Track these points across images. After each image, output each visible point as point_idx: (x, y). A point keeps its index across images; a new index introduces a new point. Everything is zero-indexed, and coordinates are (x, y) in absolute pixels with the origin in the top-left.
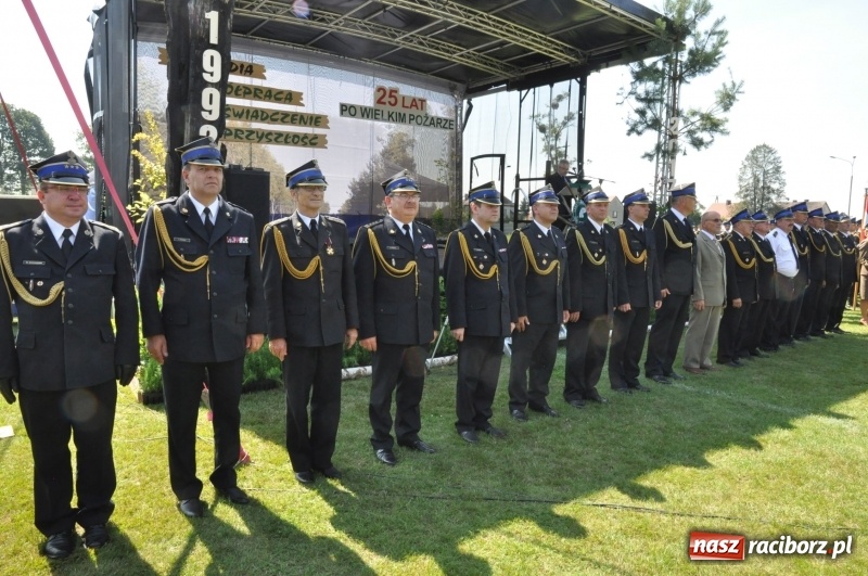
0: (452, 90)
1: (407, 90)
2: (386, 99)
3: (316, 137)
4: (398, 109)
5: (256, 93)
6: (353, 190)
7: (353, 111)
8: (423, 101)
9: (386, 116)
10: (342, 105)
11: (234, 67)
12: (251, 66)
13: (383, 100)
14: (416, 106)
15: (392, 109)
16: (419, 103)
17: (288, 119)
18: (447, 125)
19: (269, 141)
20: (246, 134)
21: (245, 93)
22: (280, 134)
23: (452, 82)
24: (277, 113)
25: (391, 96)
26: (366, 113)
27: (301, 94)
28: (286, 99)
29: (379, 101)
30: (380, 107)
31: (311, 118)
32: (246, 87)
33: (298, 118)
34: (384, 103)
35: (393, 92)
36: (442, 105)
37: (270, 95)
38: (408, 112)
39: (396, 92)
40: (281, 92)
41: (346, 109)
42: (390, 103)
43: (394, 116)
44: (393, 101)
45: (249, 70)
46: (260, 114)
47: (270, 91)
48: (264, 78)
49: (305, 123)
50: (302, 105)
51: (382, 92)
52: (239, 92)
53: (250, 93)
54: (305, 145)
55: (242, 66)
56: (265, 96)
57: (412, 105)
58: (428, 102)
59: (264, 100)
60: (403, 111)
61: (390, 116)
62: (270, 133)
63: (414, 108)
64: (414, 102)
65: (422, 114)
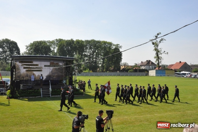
1: (55, 62)
3: (40, 70)
4: (54, 65)
5: (32, 65)
6: (46, 77)
8: (58, 63)
9: (52, 66)
11: (29, 62)
15: (53, 65)
19: (34, 71)
20: (30, 70)
22: (35, 70)
24: (35, 67)
26: (48, 66)
27: (38, 64)
29: (50, 64)
30: (51, 65)
32: (30, 64)
33: (38, 68)
38: (55, 65)
40: (35, 65)
41: (45, 66)
44: (53, 64)
45: (31, 62)
48: (33, 63)
50: (39, 66)
54: (39, 71)
62: (34, 70)
64: (56, 64)
65: (58, 65)
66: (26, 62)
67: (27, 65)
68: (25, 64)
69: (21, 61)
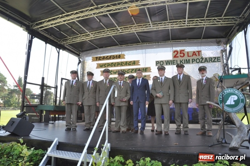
0: (218, 43)
1: (189, 49)
2: (179, 55)
4: (186, 57)
5: (121, 64)
8: (199, 52)
10: (157, 62)
11: (114, 57)
12: (120, 55)
13: (176, 56)
15: (181, 59)
16: (197, 54)
17: (134, 71)
18: (216, 60)
21: (118, 65)
23: (218, 39)
24: (129, 70)
25: (181, 53)
27: (139, 61)
28: (133, 64)
29: (175, 57)
30: (176, 59)
31: (143, 69)
32: (118, 63)
34: (178, 57)
35: (182, 51)
36: (212, 51)
37: (127, 63)
38: (191, 58)
39: (183, 51)
40: (131, 62)
42: (181, 56)
43: (183, 62)
44: (182, 55)
45: (119, 57)
47: (126, 62)
48: (124, 58)
50: (140, 65)
51: (176, 53)
52: (116, 65)
53: (119, 64)
55: (117, 56)
56: (125, 64)
57: (193, 55)
58: (202, 52)
59: (124, 66)
60: (188, 58)
64: (194, 53)
65: (200, 58)
66: (108, 57)
67: (110, 64)
68: (106, 64)
69: (96, 56)
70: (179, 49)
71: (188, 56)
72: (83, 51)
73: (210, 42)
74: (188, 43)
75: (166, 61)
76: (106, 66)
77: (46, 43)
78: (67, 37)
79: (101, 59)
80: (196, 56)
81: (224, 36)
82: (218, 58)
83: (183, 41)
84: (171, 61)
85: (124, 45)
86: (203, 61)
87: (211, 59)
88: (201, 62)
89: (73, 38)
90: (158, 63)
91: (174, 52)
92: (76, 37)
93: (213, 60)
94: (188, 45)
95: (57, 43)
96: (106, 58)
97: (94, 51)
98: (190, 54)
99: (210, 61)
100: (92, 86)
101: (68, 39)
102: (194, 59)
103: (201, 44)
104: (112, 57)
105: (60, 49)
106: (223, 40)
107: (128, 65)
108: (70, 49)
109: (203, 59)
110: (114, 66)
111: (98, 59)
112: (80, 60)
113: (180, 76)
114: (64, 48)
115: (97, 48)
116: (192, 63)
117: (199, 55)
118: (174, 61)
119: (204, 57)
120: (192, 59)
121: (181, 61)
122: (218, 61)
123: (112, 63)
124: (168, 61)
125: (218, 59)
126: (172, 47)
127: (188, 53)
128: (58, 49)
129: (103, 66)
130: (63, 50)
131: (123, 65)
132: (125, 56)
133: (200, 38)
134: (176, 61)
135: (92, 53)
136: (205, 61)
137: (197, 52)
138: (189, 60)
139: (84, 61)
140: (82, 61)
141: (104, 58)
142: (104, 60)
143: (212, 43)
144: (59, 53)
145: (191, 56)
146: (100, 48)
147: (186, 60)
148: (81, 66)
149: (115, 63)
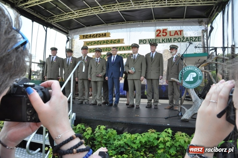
0: (200, 23)
1: (172, 28)
2: (161, 34)
4: (168, 37)
5: (107, 42)
7: (145, 42)
8: (181, 31)
9: (161, 40)
11: (100, 35)
12: (105, 34)
13: (159, 35)
14: (177, 34)
15: (164, 38)
16: (179, 33)
18: (197, 39)
20: (103, 56)
21: (103, 43)
23: (200, 19)
25: (163, 32)
27: (124, 39)
28: (117, 42)
29: (158, 36)
30: (158, 38)
31: (127, 47)
32: (103, 41)
33: (122, 48)
34: (160, 36)
35: (164, 31)
36: (194, 31)
37: (112, 42)
38: (172, 37)
39: (166, 30)
40: (116, 40)
42: (163, 35)
43: (165, 40)
44: (164, 34)
45: (105, 35)
46: (108, 49)
47: (112, 40)
48: (110, 36)
49: (125, 50)
50: (124, 43)
51: (159, 32)
52: (101, 43)
53: (105, 42)
55: (103, 34)
56: (110, 43)
57: (175, 34)
58: (184, 31)
59: (110, 44)
60: (170, 37)
61: (163, 41)
63: (176, 35)
64: (176, 32)
65: (181, 37)
66: (94, 35)
67: (97, 42)
68: (92, 42)
69: (83, 34)
70: (161, 28)
71: (170, 35)
72: (71, 30)
73: (193, 21)
74: (171, 22)
75: (149, 40)
76: (92, 44)
77: (33, 21)
78: (53, 15)
79: (88, 37)
80: (178, 35)
81: (206, 16)
82: (198, 37)
83: (166, 20)
84: (154, 39)
85: (109, 24)
86: (185, 40)
87: (191, 38)
88: (182, 41)
89: (59, 16)
90: (141, 41)
91: (157, 31)
92: (62, 15)
93: (193, 40)
94: (171, 24)
95: (44, 21)
96: (92, 36)
97: (81, 29)
98: (172, 34)
99: (191, 40)
100: (71, 62)
101: (55, 17)
102: (176, 39)
103: (183, 24)
104: (98, 35)
105: (47, 27)
106: (205, 20)
107: (113, 43)
108: (58, 27)
109: (184, 38)
110: (99, 43)
111: (85, 37)
112: (68, 38)
113: (152, 54)
114: (52, 26)
115: (84, 27)
116: (174, 42)
117: (181, 35)
118: (156, 40)
119: (185, 36)
120: (174, 39)
121: (163, 40)
122: (198, 41)
123: (98, 41)
124: (151, 40)
125: (198, 39)
126: (156, 26)
127: (170, 32)
128: (45, 28)
129: (90, 44)
130: (51, 28)
131: (108, 43)
132: (110, 34)
133: (183, 18)
134: (158, 40)
135: (80, 31)
136: (186, 40)
137: (179, 31)
138: (171, 39)
139: (72, 39)
140: (71, 39)
141: (90, 36)
142: (90, 38)
143: (194, 23)
144: (46, 31)
145: (173, 35)
146: (87, 26)
147: (168, 39)
148: (69, 44)
149: (101, 41)
